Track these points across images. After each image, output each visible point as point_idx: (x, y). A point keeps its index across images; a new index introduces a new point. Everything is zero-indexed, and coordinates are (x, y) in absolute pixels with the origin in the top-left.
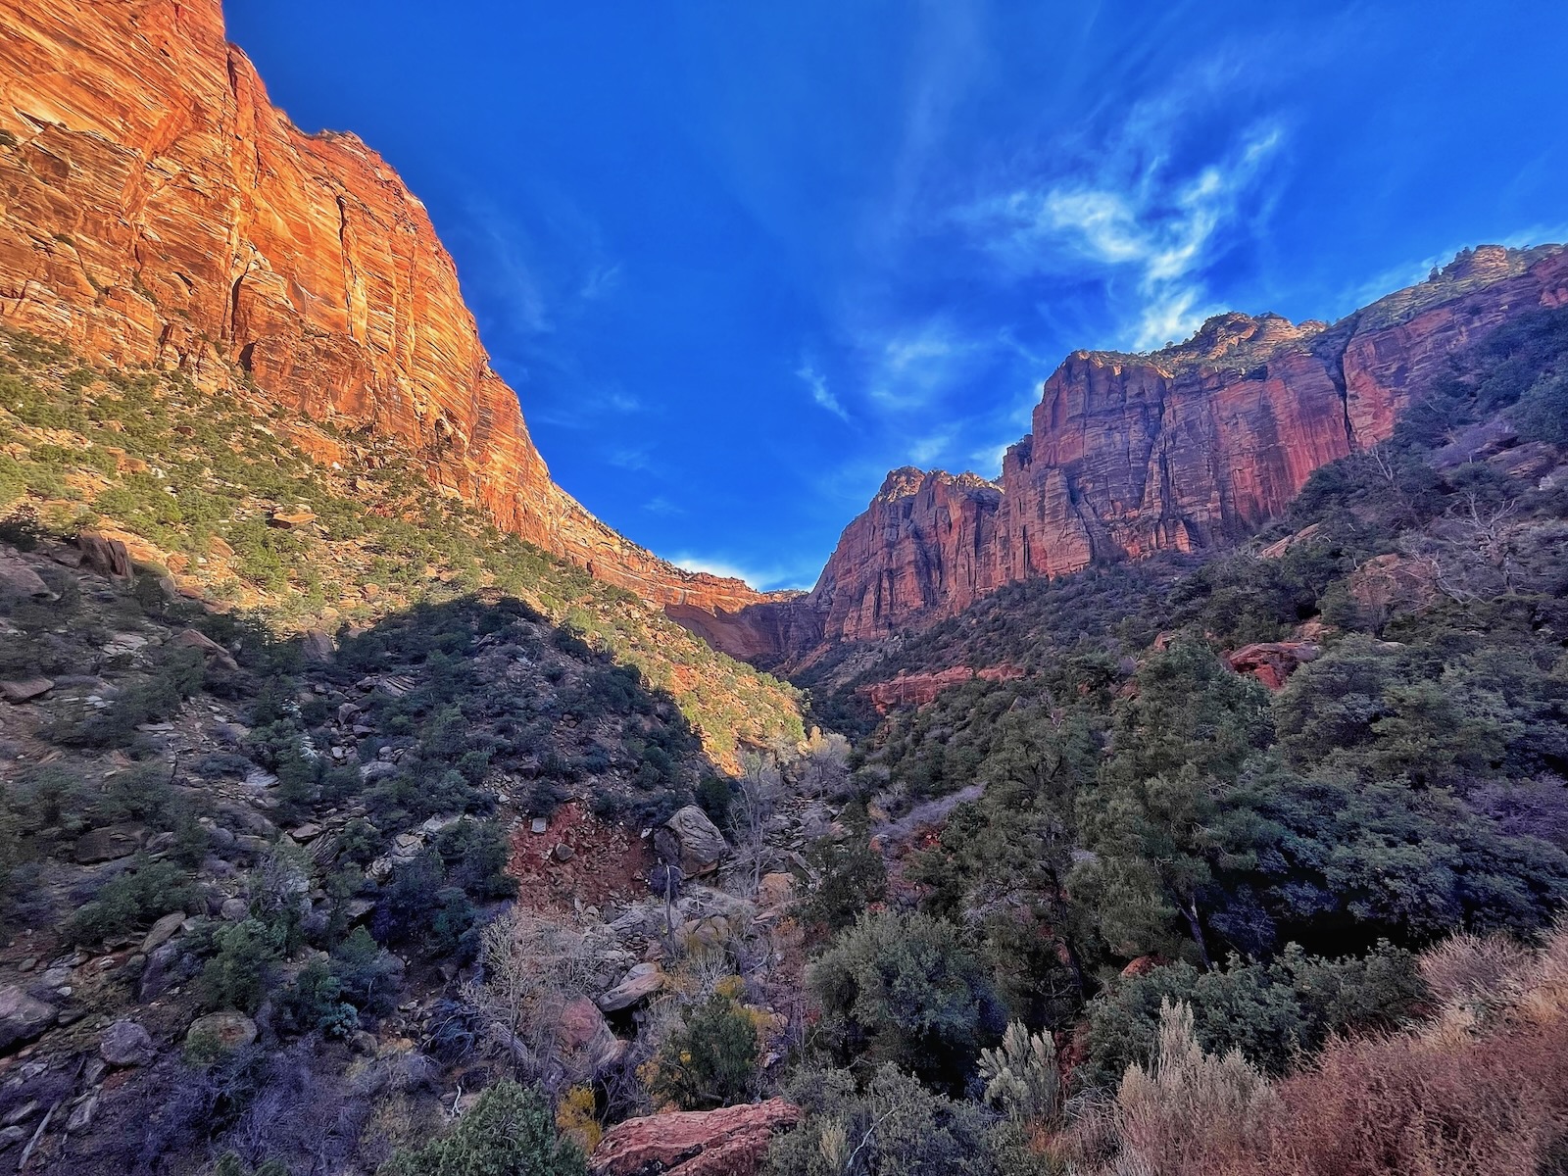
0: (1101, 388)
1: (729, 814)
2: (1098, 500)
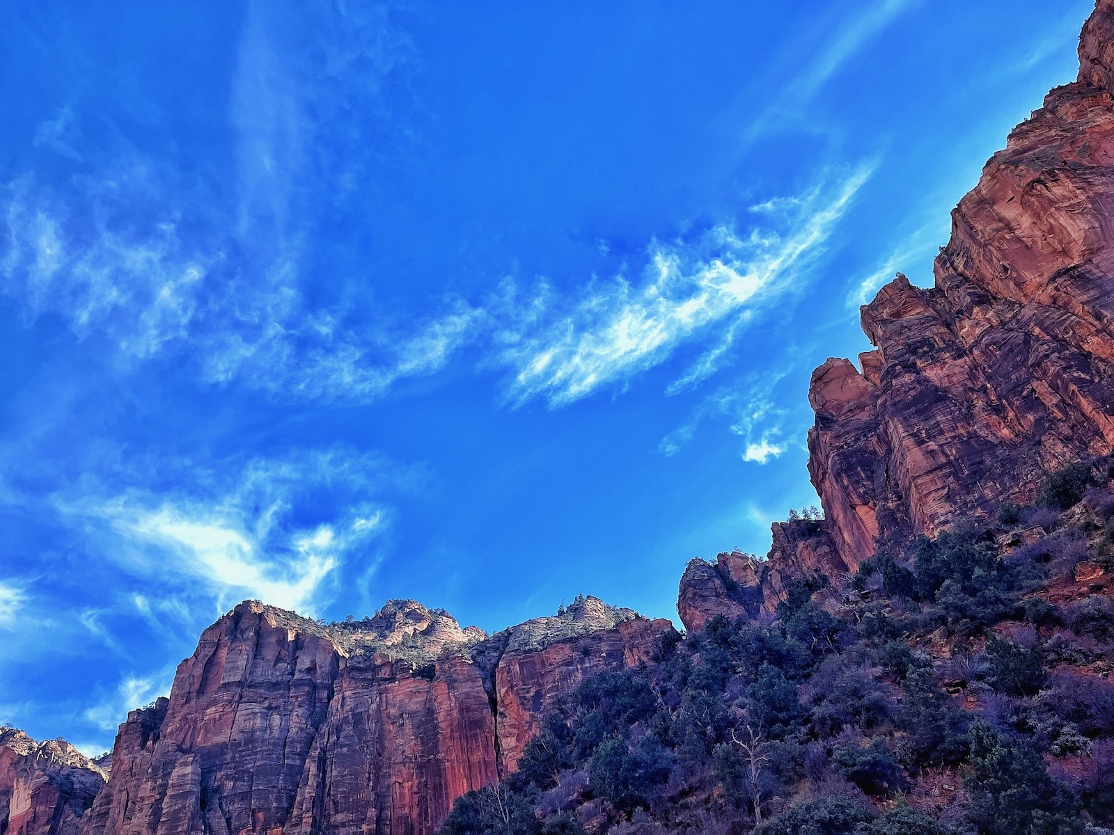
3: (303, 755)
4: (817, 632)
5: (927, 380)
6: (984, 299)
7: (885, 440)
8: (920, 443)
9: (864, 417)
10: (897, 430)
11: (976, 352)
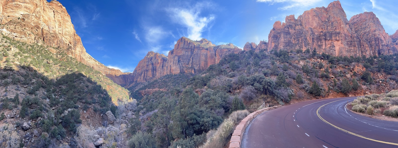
0: (186, 44)
1: (115, 113)
2: (182, 63)
3: (190, 58)
4: (264, 56)
5: (289, 31)
6: (301, 25)
7: (280, 36)
8: (284, 38)
9: (279, 31)
10: (282, 35)
11: (296, 31)
